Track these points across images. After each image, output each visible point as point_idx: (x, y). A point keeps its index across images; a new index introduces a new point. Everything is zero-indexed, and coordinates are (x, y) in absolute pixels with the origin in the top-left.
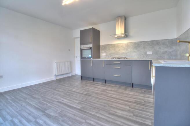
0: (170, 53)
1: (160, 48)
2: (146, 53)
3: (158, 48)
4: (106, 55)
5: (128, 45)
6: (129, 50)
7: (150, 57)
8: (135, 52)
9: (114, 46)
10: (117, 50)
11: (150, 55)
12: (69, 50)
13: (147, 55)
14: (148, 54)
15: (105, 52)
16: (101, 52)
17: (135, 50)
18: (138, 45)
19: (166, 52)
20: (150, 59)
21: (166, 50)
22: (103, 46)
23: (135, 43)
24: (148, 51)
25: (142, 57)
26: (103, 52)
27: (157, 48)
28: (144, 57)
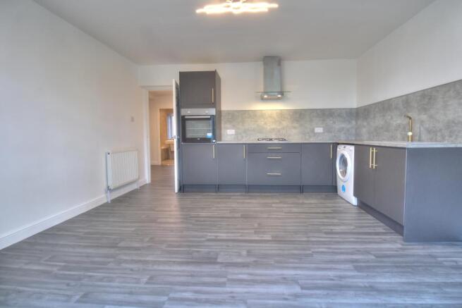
0: (348, 130)
1: (334, 123)
2: (314, 129)
3: (331, 122)
4: (237, 134)
5: (282, 114)
6: (285, 123)
7: (319, 138)
8: (295, 128)
9: (253, 115)
10: (261, 123)
11: (319, 133)
12: (133, 120)
13: (315, 134)
14: (317, 133)
15: (234, 127)
16: (223, 125)
17: (296, 125)
18: (300, 116)
19: (343, 129)
20: (320, 140)
21: (343, 125)
22: (229, 113)
23: (295, 112)
24: (317, 127)
25: (307, 137)
26: (228, 125)
27: (329, 122)
28: (310, 137)
